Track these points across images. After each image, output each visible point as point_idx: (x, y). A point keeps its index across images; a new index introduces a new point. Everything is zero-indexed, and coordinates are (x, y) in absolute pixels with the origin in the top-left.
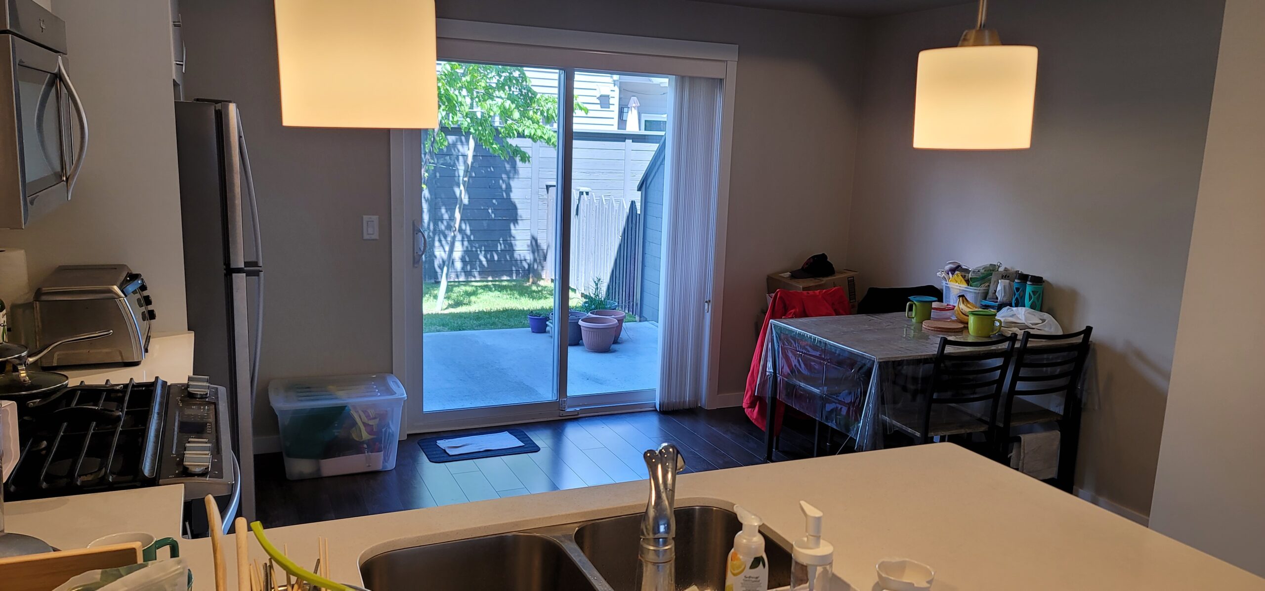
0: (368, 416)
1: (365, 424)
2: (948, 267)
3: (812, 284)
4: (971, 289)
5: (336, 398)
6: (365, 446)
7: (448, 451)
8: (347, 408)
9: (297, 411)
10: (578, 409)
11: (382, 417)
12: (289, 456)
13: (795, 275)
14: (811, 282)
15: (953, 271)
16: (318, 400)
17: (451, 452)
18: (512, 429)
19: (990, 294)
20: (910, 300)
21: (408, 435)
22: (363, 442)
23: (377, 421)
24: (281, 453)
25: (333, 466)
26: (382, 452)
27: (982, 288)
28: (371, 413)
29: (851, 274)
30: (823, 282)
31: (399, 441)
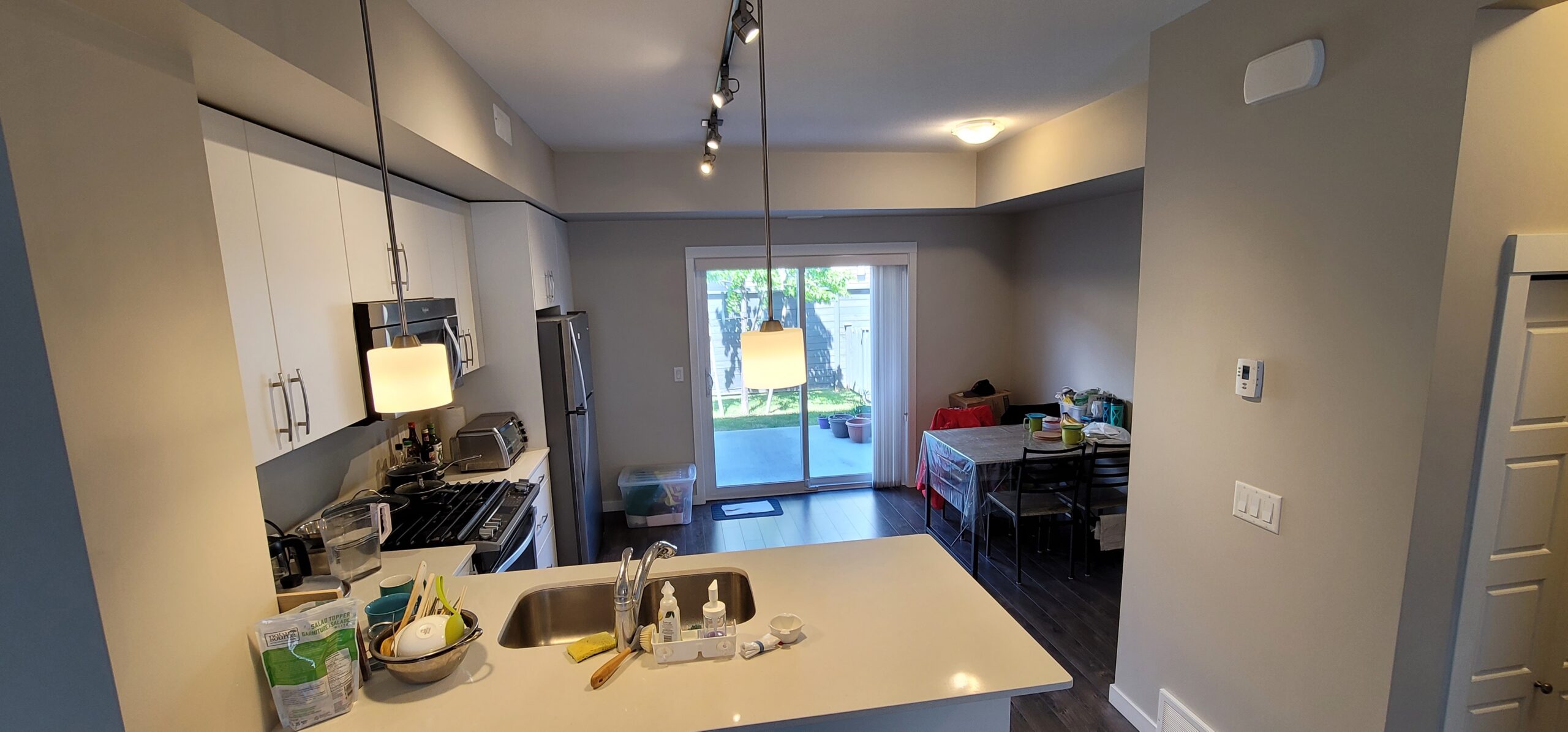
0: (675, 491)
1: (672, 495)
2: (1064, 391)
3: (975, 402)
4: (1076, 407)
5: (657, 479)
6: (673, 509)
7: (725, 513)
8: (660, 486)
9: (633, 487)
10: (817, 486)
11: (684, 491)
12: (629, 514)
13: (967, 395)
14: (974, 400)
15: (1066, 393)
16: (645, 480)
17: (727, 514)
18: (770, 499)
19: (1088, 412)
20: (1026, 417)
21: (707, 501)
22: (672, 507)
23: (681, 493)
24: (624, 511)
25: (654, 521)
26: (682, 514)
27: (1084, 407)
28: (678, 488)
29: (1007, 393)
30: (983, 400)
31: (693, 506)
